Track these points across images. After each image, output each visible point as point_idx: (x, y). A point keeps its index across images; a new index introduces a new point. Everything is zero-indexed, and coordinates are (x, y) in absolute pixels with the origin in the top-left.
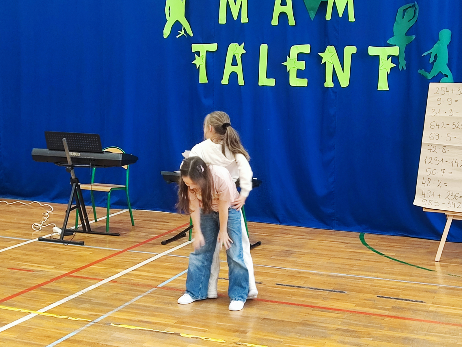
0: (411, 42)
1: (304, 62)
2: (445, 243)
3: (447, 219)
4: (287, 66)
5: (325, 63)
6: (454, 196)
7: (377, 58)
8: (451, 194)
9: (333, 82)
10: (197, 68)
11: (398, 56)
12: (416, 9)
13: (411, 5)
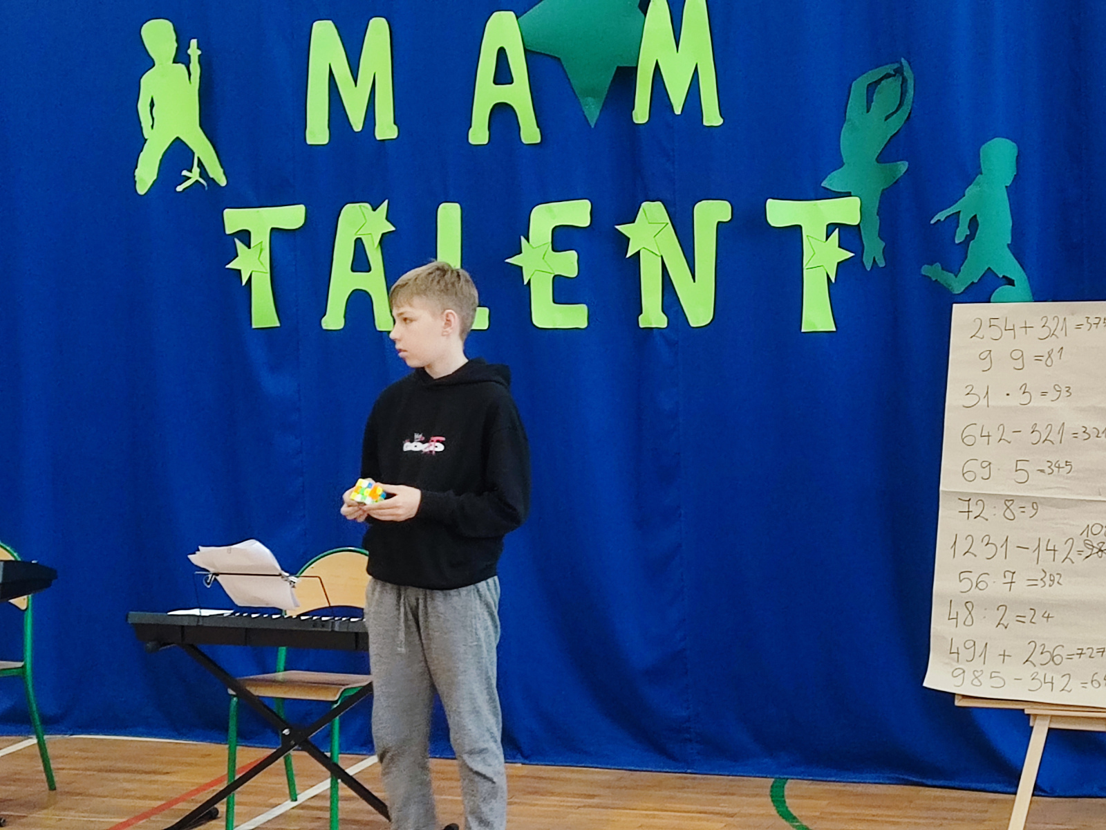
0: (896, 182)
1: (572, 255)
2: (1031, 802)
3: (1032, 728)
4: (521, 268)
5: (638, 253)
6: (1048, 653)
7: (794, 233)
8: (1039, 650)
9: (663, 311)
10: (244, 283)
11: (858, 225)
12: (904, 81)
13: (889, 69)
